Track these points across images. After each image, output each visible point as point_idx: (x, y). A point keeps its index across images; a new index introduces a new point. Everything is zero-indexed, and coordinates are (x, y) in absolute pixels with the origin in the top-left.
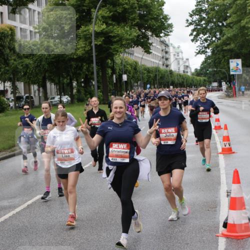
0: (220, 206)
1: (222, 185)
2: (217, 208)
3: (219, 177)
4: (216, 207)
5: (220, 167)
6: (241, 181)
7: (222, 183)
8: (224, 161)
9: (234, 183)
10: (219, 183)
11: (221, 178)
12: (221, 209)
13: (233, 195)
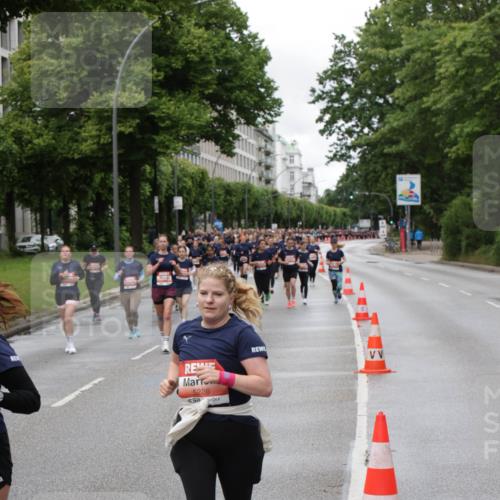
0: (349, 482)
1: (358, 440)
2: (344, 487)
3: (354, 422)
4: (341, 486)
5: (358, 401)
6: (390, 438)
7: (357, 435)
8: (366, 390)
9: (376, 439)
10: (352, 435)
11: (359, 424)
12: (351, 489)
13: (372, 465)
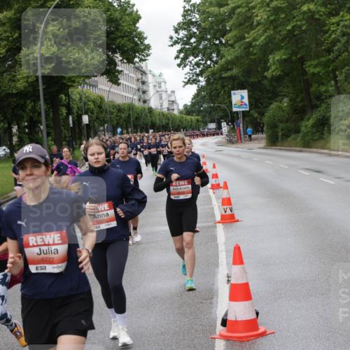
0: (217, 295)
1: (220, 267)
2: (214, 299)
3: (217, 256)
4: (212, 298)
5: (218, 241)
6: (245, 261)
7: (220, 264)
8: (223, 234)
9: (235, 263)
10: (217, 265)
11: (220, 256)
12: (219, 300)
13: (233, 281)
